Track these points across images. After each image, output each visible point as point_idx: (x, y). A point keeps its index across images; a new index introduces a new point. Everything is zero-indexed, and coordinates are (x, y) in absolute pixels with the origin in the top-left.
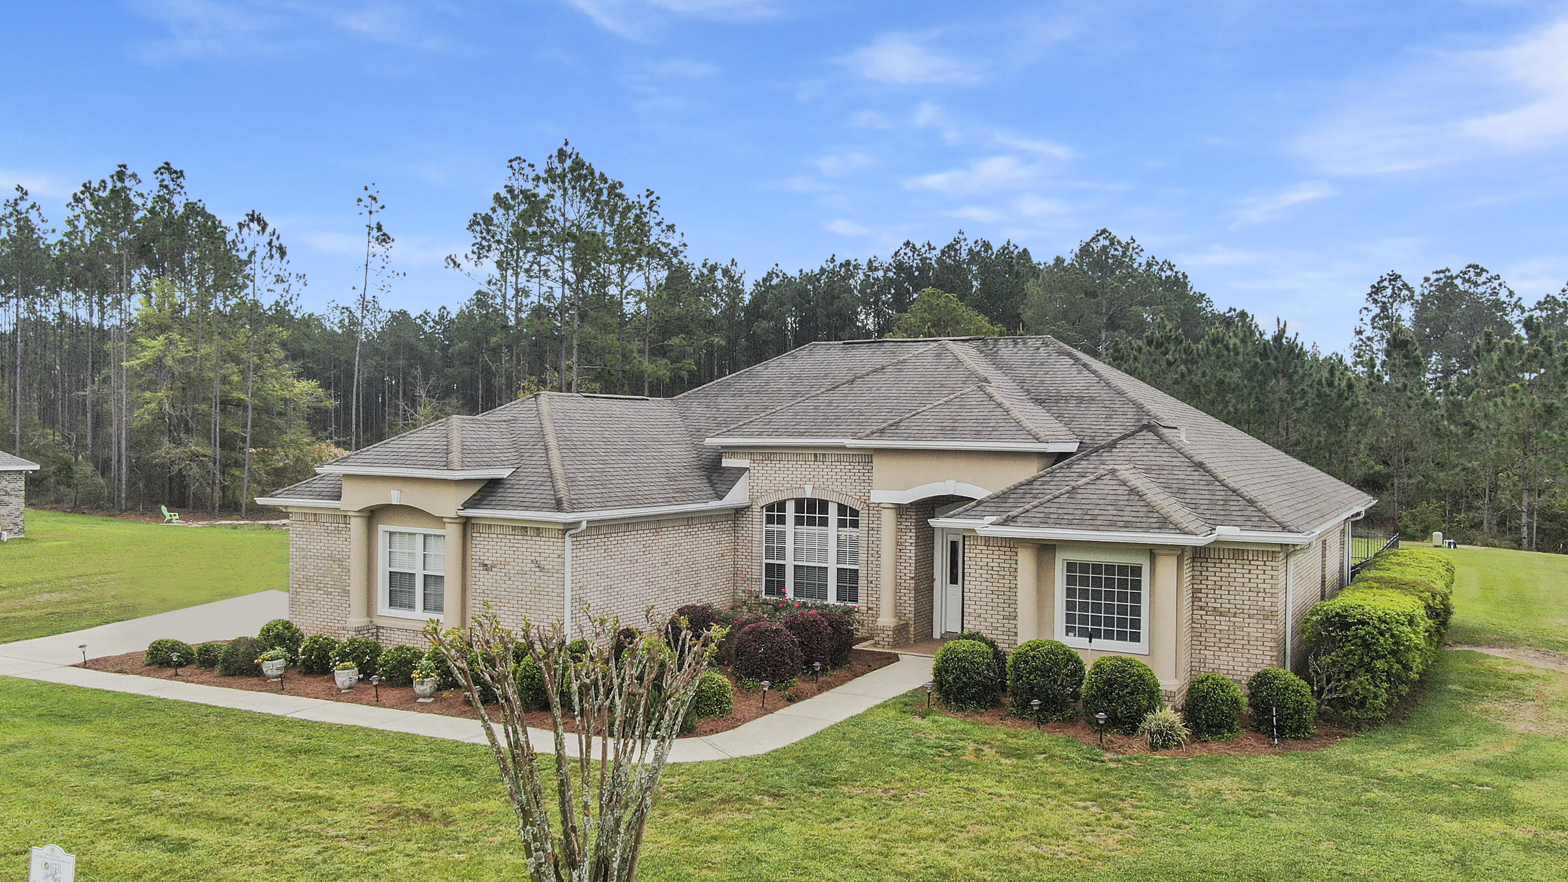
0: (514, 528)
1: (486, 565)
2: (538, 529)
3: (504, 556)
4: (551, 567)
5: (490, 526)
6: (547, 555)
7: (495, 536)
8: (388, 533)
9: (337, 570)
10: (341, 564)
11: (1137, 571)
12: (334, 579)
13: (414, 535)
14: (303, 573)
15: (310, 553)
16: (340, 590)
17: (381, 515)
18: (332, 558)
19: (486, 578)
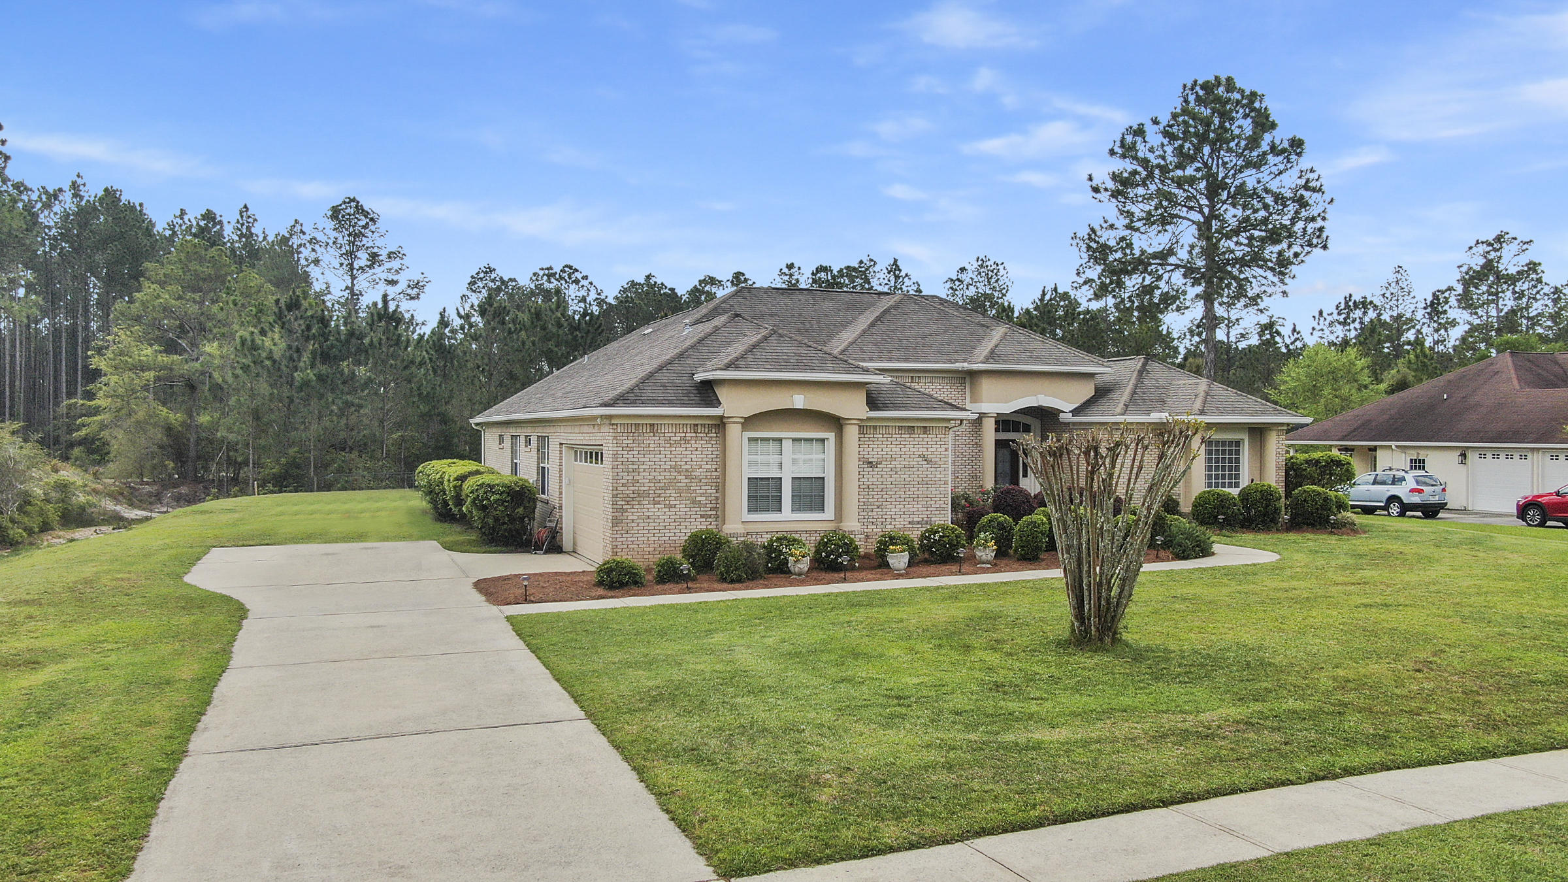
0: (900, 428)
1: (871, 463)
2: (926, 427)
3: (890, 453)
4: (938, 459)
5: (871, 427)
6: (935, 449)
7: (880, 436)
8: (750, 439)
9: (684, 481)
10: (689, 474)
11: (1238, 443)
12: (679, 491)
13: (780, 440)
14: (632, 488)
15: (644, 467)
16: (688, 502)
17: (749, 422)
18: (677, 469)
19: (871, 474)
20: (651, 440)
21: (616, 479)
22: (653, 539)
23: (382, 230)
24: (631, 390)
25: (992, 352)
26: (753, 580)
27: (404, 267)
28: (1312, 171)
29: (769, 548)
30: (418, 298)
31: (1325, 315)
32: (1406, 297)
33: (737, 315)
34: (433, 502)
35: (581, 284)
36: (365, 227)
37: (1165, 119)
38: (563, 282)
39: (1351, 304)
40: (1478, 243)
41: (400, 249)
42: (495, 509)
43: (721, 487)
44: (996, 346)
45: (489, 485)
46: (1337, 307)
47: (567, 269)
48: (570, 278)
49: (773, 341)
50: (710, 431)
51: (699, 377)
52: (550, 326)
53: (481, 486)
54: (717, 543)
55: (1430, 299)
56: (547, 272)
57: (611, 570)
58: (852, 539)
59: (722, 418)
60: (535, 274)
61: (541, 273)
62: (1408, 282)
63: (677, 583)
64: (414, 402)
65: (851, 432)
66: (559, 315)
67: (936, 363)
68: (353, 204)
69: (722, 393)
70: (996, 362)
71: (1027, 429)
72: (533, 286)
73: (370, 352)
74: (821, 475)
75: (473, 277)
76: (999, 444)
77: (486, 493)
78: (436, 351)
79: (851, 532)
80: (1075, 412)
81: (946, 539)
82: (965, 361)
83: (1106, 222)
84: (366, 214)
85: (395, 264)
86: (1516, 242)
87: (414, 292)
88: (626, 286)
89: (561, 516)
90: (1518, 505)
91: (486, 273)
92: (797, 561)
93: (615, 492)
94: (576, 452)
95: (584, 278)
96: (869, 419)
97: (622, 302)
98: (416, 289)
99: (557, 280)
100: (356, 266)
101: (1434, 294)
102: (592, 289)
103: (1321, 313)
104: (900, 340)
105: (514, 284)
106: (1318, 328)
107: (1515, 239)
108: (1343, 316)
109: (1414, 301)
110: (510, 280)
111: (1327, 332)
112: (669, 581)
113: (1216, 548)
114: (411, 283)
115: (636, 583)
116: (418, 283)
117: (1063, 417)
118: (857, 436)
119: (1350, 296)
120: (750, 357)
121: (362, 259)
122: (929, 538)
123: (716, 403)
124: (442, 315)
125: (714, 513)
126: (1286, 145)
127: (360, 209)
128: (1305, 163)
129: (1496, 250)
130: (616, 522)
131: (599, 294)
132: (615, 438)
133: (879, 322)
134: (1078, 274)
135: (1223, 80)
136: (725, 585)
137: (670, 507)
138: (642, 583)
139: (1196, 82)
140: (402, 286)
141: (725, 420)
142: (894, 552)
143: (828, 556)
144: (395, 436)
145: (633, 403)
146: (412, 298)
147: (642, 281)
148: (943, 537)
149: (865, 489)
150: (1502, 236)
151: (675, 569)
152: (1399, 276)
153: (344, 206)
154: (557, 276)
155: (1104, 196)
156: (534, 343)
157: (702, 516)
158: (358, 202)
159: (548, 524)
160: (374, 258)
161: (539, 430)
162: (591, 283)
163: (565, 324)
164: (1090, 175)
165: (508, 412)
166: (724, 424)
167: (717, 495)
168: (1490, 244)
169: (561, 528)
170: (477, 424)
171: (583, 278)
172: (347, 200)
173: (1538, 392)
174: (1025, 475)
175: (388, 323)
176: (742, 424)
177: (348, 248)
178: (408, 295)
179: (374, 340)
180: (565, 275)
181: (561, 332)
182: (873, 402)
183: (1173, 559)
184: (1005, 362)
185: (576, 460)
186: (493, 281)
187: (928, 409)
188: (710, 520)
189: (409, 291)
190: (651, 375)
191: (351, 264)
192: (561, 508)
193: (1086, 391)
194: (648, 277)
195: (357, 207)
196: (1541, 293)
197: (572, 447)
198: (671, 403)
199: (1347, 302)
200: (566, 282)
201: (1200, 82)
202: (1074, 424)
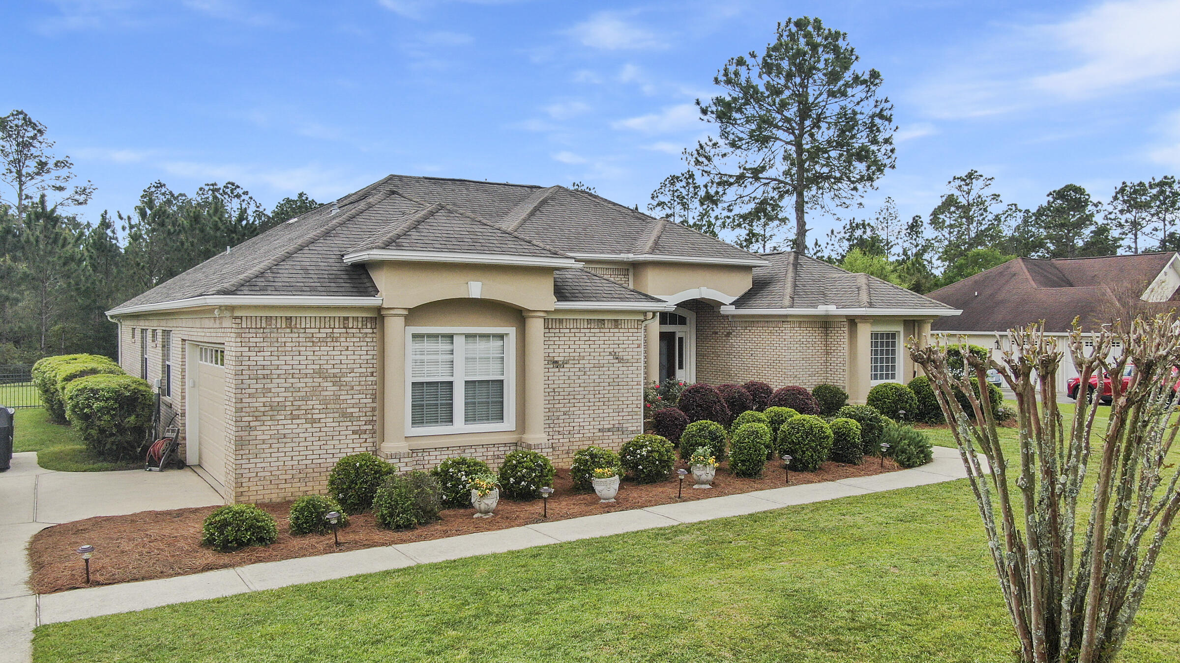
0: (589, 321)
1: (557, 362)
2: (616, 321)
3: (578, 350)
4: (630, 357)
5: (561, 321)
6: (626, 346)
7: (568, 331)
8: (415, 336)
9: (330, 389)
10: (337, 380)
11: (893, 335)
12: (325, 402)
13: (450, 337)
14: (264, 400)
15: (278, 372)
16: (337, 415)
17: (414, 314)
18: (320, 373)
19: (559, 376)
20: (288, 338)
21: (240, 388)
22: (291, 463)
23: (50, 141)
24: (262, 274)
25: (656, 243)
26: (426, 523)
27: (71, 176)
28: (886, 101)
29: (443, 475)
30: (86, 203)
31: (835, 233)
32: (893, 221)
33: (393, 193)
34: (48, 401)
35: (242, 198)
36: (34, 138)
37: (761, 53)
38: (227, 196)
39: (854, 225)
40: (955, 178)
41: (67, 159)
42: (99, 419)
43: (379, 395)
44: (659, 237)
45: (92, 390)
46: (844, 228)
47: (229, 186)
48: (232, 193)
49: (441, 216)
50: (365, 326)
51: (349, 259)
52: (208, 228)
53: (82, 391)
54: (376, 473)
55: (911, 221)
56: (211, 187)
57: (225, 524)
58: (546, 460)
59: (379, 309)
60: (201, 189)
61: (207, 188)
62: (895, 210)
63: (322, 534)
64: (72, 296)
65: (536, 327)
66: (217, 219)
67: (601, 253)
68: (21, 116)
69: (380, 279)
70: (662, 253)
71: (682, 321)
72: (199, 199)
73: (27, 248)
74: (500, 378)
75: (145, 191)
76: (663, 336)
77: (87, 399)
78: (98, 249)
79: (537, 446)
80: (738, 303)
81: (656, 455)
82: (629, 252)
83: (710, 141)
84: (34, 126)
85: (63, 172)
86: (982, 179)
87: (82, 198)
88: (282, 202)
89: (184, 425)
90: (1069, 385)
91: (157, 187)
92: (484, 495)
93: (239, 405)
94: (201, 348)
95: (246, 193)
96: (557, 311)
97: (278, 213)
98: (83, 195)
99: (221, 194)
100: (24, 172)
101: (914, 219)
102: (252, 203)
103: (832, 232)
104: (562, 230)
105: (184, 198)
106: (830, 243)
107: (981, 176)
108: (849, 234)
109: (899, 224)
110: (181, 195)
111: (837, 246)
112: (311, 531)
113: (936, 451)
114: (78, 190)
115: (261, 540)
116: (85, 190)
117: (724, 310)
118: (543, 331)
119: (854, 219)
120: (414, 234)
121: (31, 166)
122: (633, 453)
123: (373, 291)
124: (104, 217)
125: (370, 427)
126: (866, 77)
127: (28, 122)
128: (880, 92)
129: (967, 185)
130: (240, 444)
131: (258, 207)
132: (239, 335)
133: (538, 212)
134: (653, 198)
135: (812, 21)
136: (390, 535)
137: (313, 421)
138: (270, 539)
139: (790, 19)
140: (69, 192)
141: (383, 312)
142: (599, 477)
143: (518, 482)
144: (57, 328)
145: (263, 290)
146: (81, 204)
147: (296, 198)
148: (652, 452)
149: (552, 393)
150: (972, 174)
151: (320, 515)
152: (888, 204)
153: (11, 118)
154: (221, 191)
155: (711, 117)
156: (192, 244)
157: (354, 432)
158: (26, 115)
159: (167, 435)
160: (42, 165)
161: (163, 323)
162: (251, 198)
163: (222, 228)
164: (698, 100)
165: (148, 302)
166: (382, 318)
167: (374, 405)
168: (964, 180)
169: (184, 439)
170: (112, 317)
171: (244, 193)
172: (15, 113)
173: (1053, 290)
174: (681, 367)
175: (46, 222)
176: (406, 318)
177: (16, 157)
178: (76, 200)
179: (31, 237)
180: (228, 191)
181: (218, 234)
182: (561, 293)
183: (899, 469)
184: (671, 253)
185: (201, 360)
186: (164, 194)
187: (622, 299)
188: (365, 436)
189: (77, 197)
190: (289, 256)
191: (19, 173)
192: (183, 415)
193: (744, 284)
194: (301, 195)
195: (24, 119)
196: (986, 219)
197: (196, 344)
198: (313, 291)
199: (851, 224)
200: (229, 196)
201: (794, 20)
202: (733, 316)
